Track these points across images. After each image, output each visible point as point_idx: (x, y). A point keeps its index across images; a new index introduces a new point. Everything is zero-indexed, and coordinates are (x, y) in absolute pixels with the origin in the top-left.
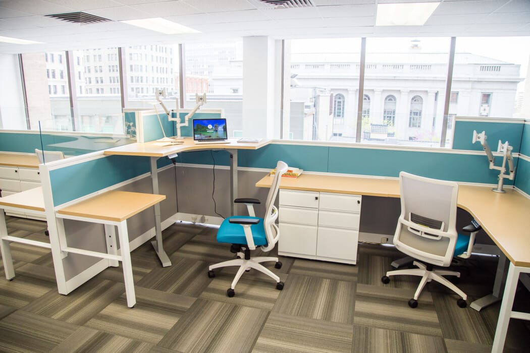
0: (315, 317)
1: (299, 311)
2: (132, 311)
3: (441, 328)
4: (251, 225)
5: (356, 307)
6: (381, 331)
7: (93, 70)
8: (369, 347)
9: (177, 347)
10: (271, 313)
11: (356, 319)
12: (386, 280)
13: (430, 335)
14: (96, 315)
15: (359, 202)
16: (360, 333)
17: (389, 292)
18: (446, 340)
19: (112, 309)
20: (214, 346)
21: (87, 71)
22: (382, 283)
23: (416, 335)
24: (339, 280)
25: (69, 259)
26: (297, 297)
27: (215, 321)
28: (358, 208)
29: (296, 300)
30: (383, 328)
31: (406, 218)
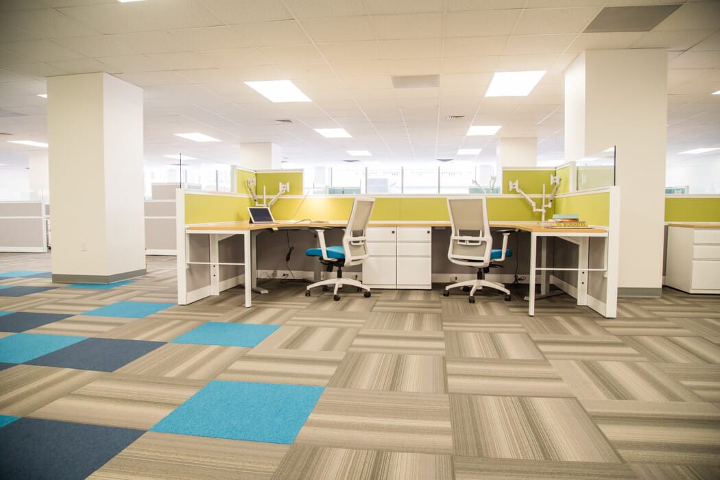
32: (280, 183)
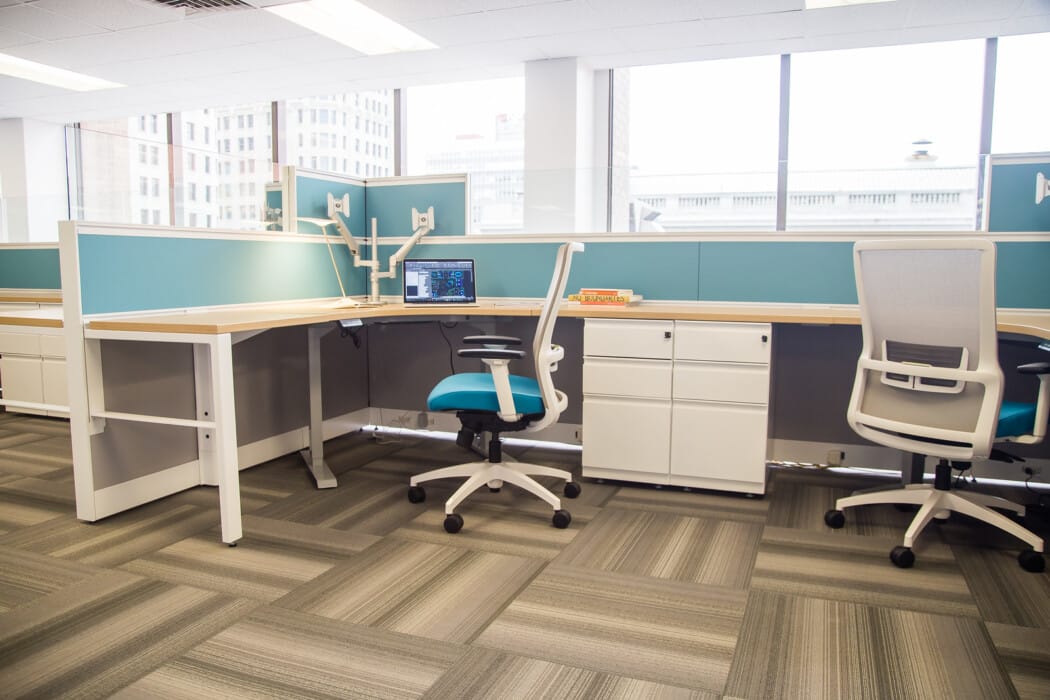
0: (655, 573)
1: (617, 564)
2: (231, 551)
3: (976, 604)
4: (508, 361)
5: (757, 563)
6: (819, 603)
7: (236, 213)
8: (785, 627)
9: (317, 608)
10: (551, 565)
11: (757, 581)
12: (836, 520)
13: (948, 615)
14: (150, 554)
15: (765, 339)
16: (763, 604)
17: (845, 539)
18: (990, 625)
19: (189, 548)
20: (403, 611)
21: (225, 215)
22: (826, 528)
23: (910, 613)
24: (722, 519)
25: (107, 439)
26: (617, 541)
27: (415, 573)
28: (764, 353)
29: (614, 546)
30: (822, 598)
31: (875, 356)
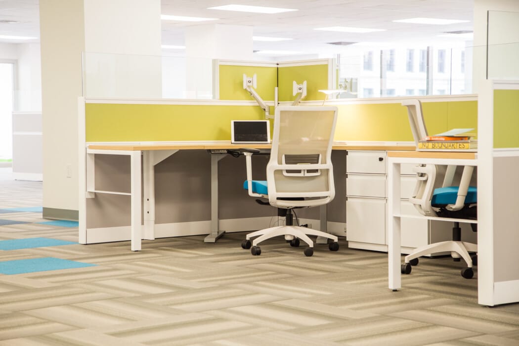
32: (295, 83)
